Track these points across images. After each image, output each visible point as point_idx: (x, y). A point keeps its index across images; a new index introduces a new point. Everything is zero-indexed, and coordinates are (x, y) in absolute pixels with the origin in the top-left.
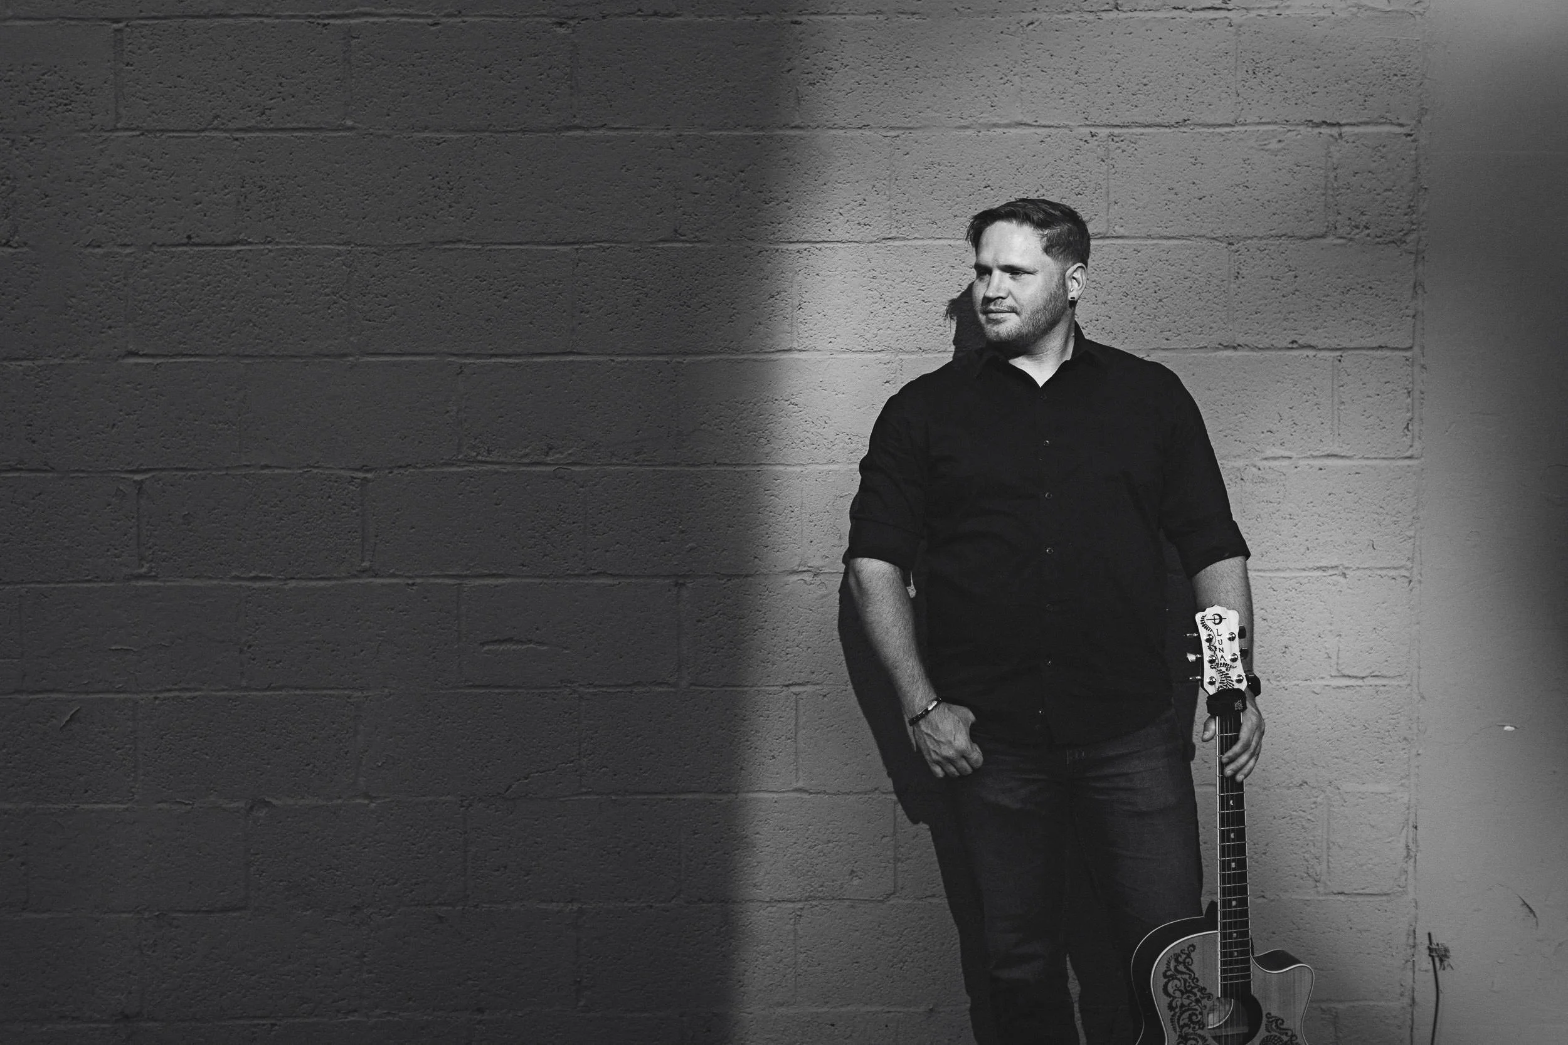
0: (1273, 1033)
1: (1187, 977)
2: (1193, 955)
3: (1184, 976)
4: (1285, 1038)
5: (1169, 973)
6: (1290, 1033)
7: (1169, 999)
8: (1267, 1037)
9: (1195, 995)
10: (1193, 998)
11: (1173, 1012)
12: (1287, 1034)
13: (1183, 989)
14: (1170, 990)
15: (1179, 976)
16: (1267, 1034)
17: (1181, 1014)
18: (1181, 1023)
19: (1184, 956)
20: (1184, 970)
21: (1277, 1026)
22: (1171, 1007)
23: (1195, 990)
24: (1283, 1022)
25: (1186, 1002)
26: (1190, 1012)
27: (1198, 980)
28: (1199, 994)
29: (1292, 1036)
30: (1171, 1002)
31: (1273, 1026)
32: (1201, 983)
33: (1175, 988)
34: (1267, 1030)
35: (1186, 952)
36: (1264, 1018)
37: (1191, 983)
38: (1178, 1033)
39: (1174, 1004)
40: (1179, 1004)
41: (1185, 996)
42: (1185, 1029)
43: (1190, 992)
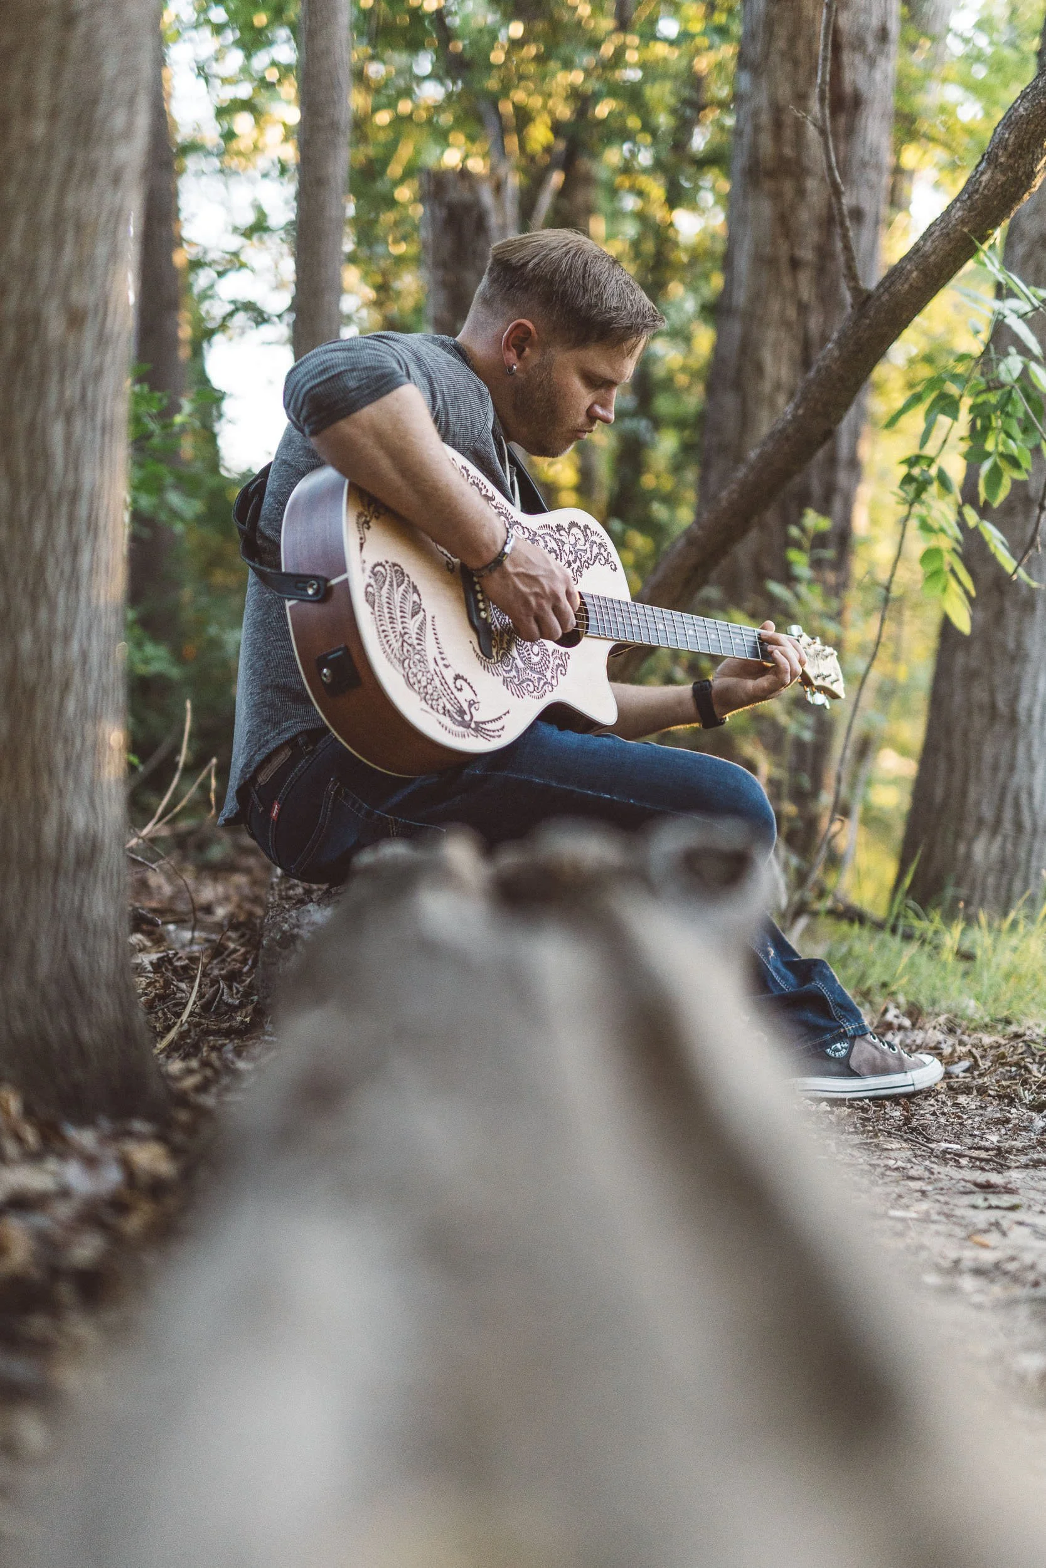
0: (551, 659)
1: (589, 555)
2: (607, 566)
3: (588, 550)
4: (549, 674)
5: (588, 531)
6: (554, 682)
7: (566, 526)
8: (547, 650)
9: (575, 561)
10: (571, 558)
11: (555, 529)
12: (553, 677)
13: (578, 547)
14: (575, 530)
15: (588, 545)
16: (550, 653)
17: (555, 540)
18: (548, 538)
19: (605, 554)
20: (594, 555)
21: (558, 666)
22: (559, 528)
23: (578, 563)
24: (564, 675)
25: (566, 548)
26: (558, 552)
27: (588, 568)
28: (575, 566)
29: (552, 685)
30: (564, 529)
31: (558, 661)
32: (585, 570)
33: (577, 537)
34: (554, 651)
35: (610, 560)
36: (562, 649)
37: (583, 560)
38: (537, 531)
39: (562, 532)
40: (563, 538)
41: (572, 549)
42: (542, 543)
43: (576, 557)
